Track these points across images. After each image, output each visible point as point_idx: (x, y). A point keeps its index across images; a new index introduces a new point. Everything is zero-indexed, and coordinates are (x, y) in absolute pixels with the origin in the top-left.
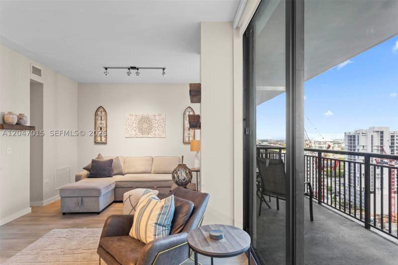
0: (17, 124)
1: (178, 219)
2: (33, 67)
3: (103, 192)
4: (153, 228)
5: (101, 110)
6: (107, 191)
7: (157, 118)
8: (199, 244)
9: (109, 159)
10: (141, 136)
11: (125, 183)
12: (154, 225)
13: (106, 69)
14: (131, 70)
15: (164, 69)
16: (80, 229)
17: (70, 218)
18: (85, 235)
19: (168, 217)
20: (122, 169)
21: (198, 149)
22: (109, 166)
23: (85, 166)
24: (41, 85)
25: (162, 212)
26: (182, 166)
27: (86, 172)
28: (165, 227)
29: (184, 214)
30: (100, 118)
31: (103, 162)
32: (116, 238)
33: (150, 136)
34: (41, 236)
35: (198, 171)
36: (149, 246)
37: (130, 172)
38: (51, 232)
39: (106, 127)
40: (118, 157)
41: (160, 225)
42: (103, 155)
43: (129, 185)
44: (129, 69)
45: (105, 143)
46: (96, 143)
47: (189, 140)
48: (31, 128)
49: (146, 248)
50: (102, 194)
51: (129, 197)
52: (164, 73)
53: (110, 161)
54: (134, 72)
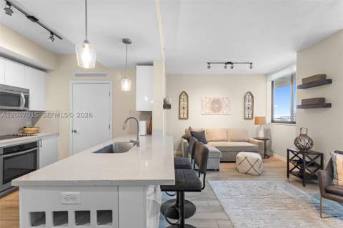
5: (184, 94)
10: (214, 113)
13: (209, 64)
30: (183, 100)
33: (220, 113)
39: (188, 107)
44: (226, 64)
45: (187, 119)
46: (180, 119)
47: (248, 117)
51: (246, 158)
52: (251, 67)
53: (204, 132)
54: (229, 66)
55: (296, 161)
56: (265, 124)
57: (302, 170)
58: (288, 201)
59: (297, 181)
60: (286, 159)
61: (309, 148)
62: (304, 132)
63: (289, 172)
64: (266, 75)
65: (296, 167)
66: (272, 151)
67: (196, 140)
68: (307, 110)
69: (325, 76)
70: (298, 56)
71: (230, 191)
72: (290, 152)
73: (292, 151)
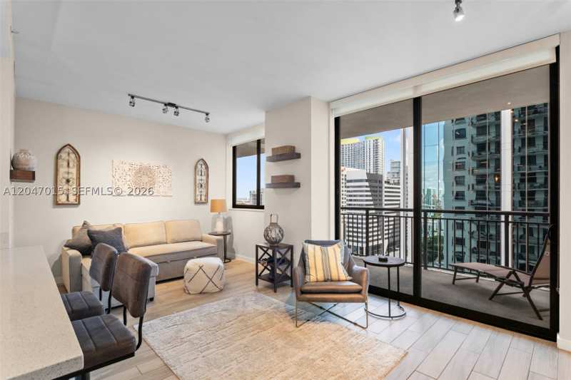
5: (68, 150)
13: (132, 97)
14: (168, 106)
15: (207, 114)
30: (65, 164)
39: (79, 178)
40: (114, 225)
44: (166, 105)
45: (76, 205)
46: (56, 204)
47: (201, 199)
51: (201, 268)
52: (207, 119)
53: (119, 230)
54: (171, 110)
55: (265, 259)
56: (225, 211)
57: (273, 271)
58: (261, 318)
59: (268, 287)
60: (254, 259)
61: (280, 240)
62: (274, 221)
63: (258, 276)
64: (227, 136)
65: (266, 268)
66: (233, 251)
67: (115, 250)
68: (278, 190)
69: (294, 147)
70: (266, 117)
71: (180, 331)
72: (259, 249)
73: (261, 247)
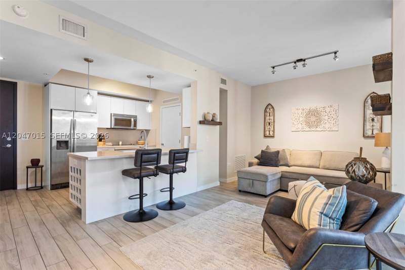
0: (212, 120)
1: (351, 216)
2: (222, 79)
3: (270, 178)
4: (318, 216)
5: (270, 107)
6: (274, 178)
7: (328, 110)
8: (385, 252)
9: (276, 150)
10: (308, 129)
11: (291, 174)
12: (319, 213)
13: (274, 68)
14: (297, 63)
15: (336, 53)
16: (251, 206)
17: (243, 195)
18: (254, 210)
19: (337, 209)
20: (287, 161)
21: (388, 145)
22: (275, 156)
23: (256, 155)
24: (226, 91)
25: (329, 203)
26: (361, 160)
27: (256, 161)
28: (334, 220)
29: (361, 212)
30: (268, 114)
31: (270, 153)
32: (278, 217)
33: (318, 129)
34: (224, 203)
35: (387, 172)
36: (312, 232)
37: (296, 164)
38: (231, 202)
39: (274, 122)
40: (284, 150)
41: (326, 215)
42: (271, 147)
43: (295, 176)
44: (295, 63)
45: (273, 137)
46: (265, 136)
47: (373, 134)
48: (220, 124)
49: (307, 233)
50: (269, 180)
52: (335, 58)
53: (277, 152)
